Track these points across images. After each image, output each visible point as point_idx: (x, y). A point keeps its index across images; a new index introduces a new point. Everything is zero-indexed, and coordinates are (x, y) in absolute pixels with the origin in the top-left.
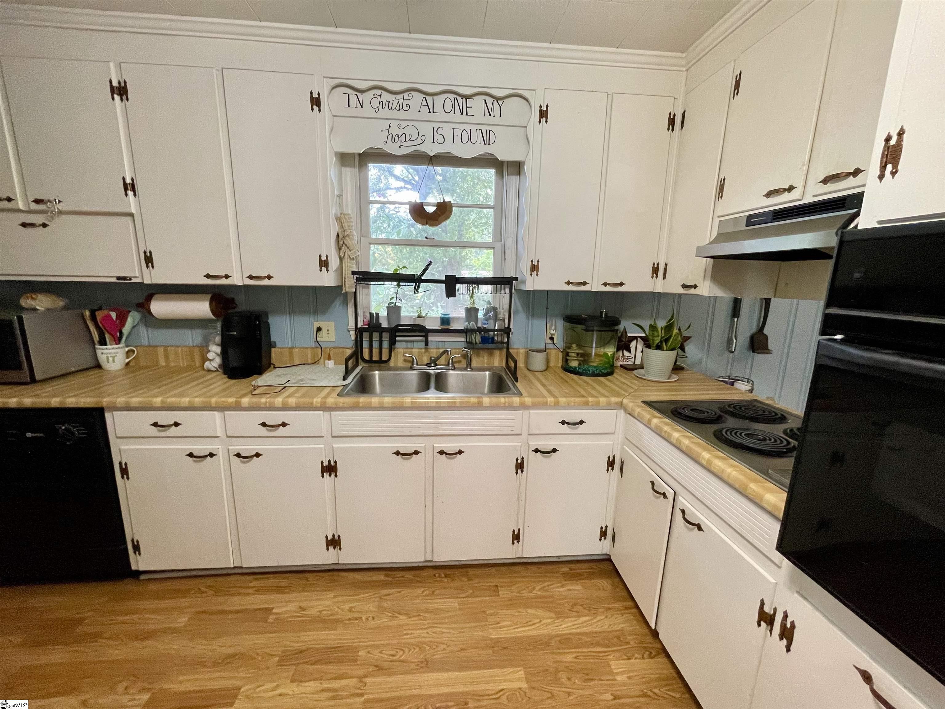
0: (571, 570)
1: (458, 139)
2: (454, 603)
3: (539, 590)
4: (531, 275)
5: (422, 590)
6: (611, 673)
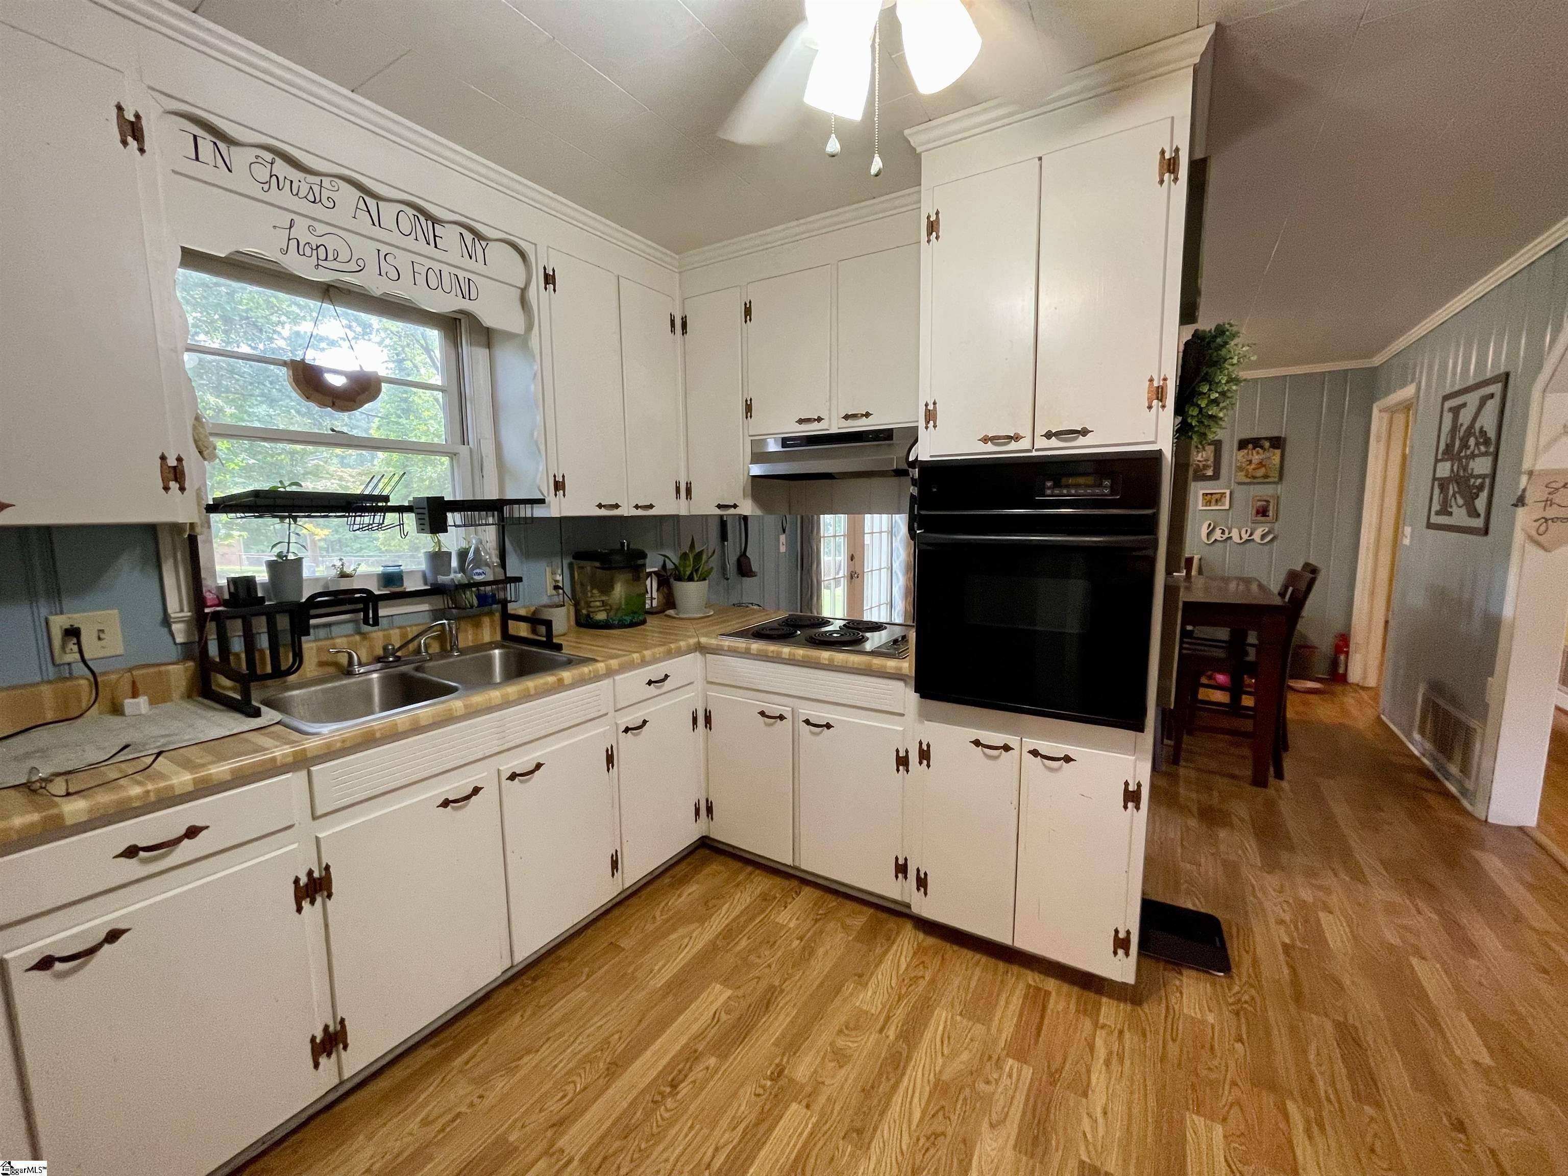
0: (673, 877)
1: (421, 279)
2: (580, 994)
3: (662, 915)
4: (556, 495)
5: (520, 1013)
6: (783, 926)
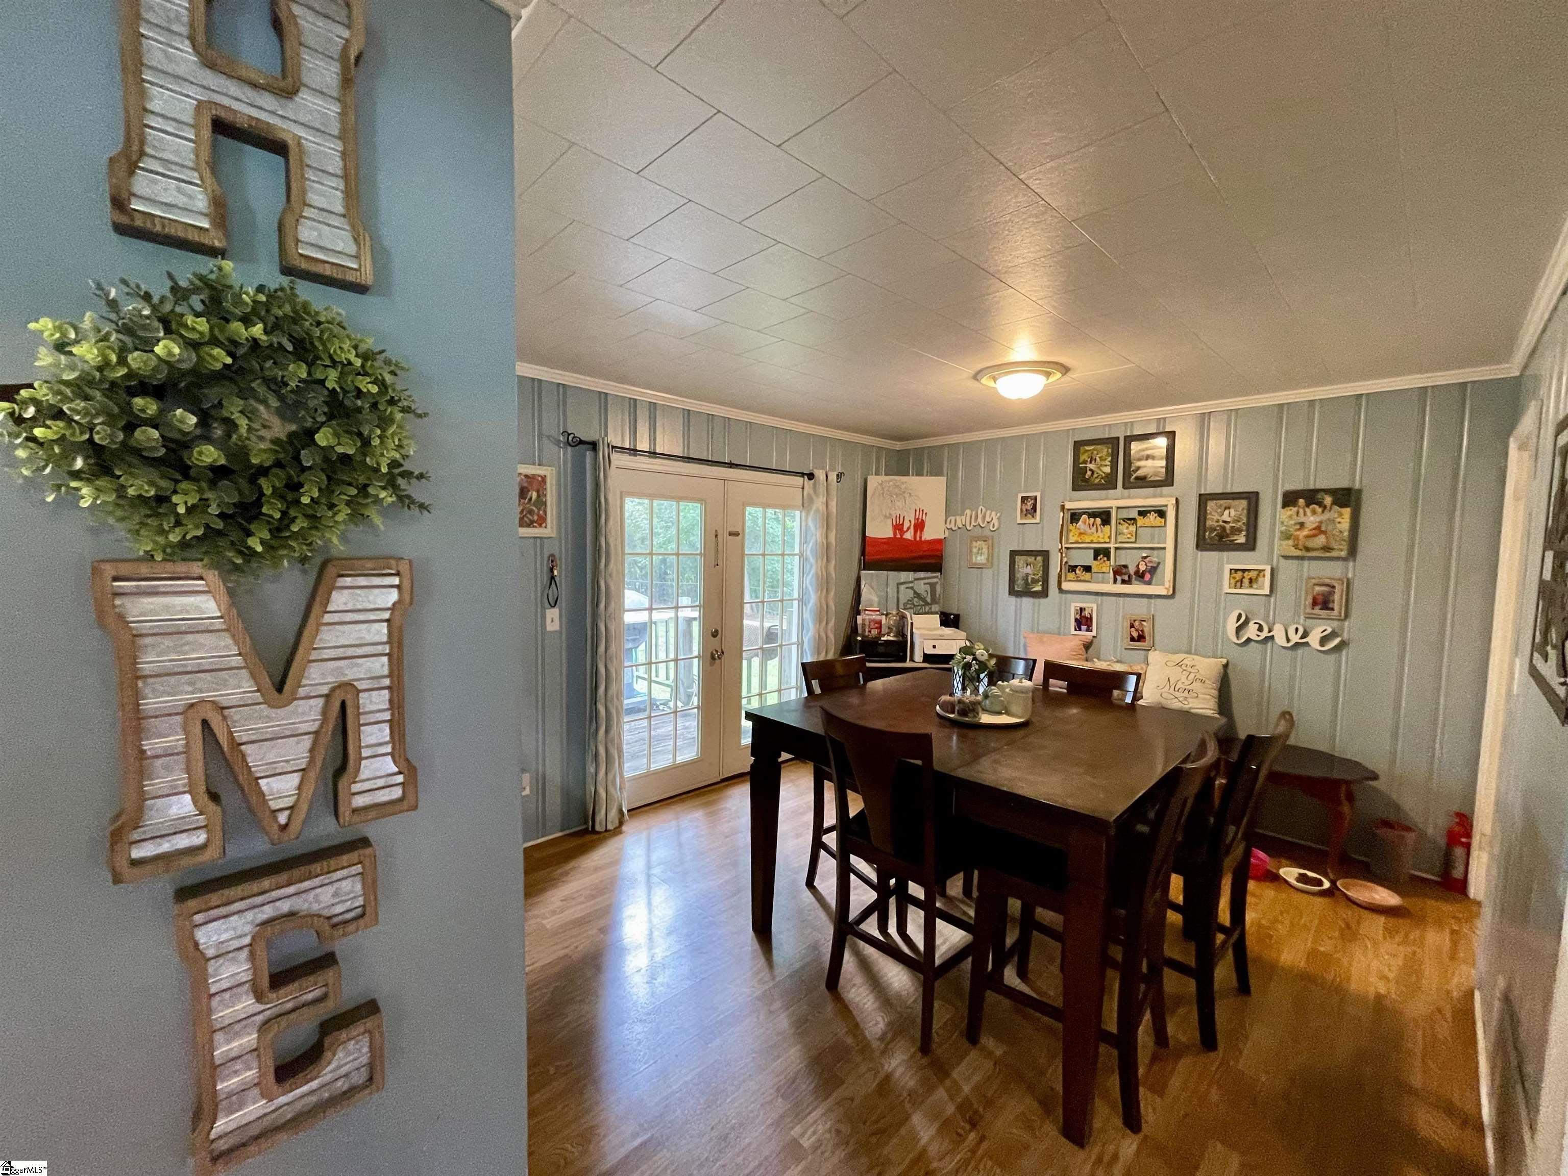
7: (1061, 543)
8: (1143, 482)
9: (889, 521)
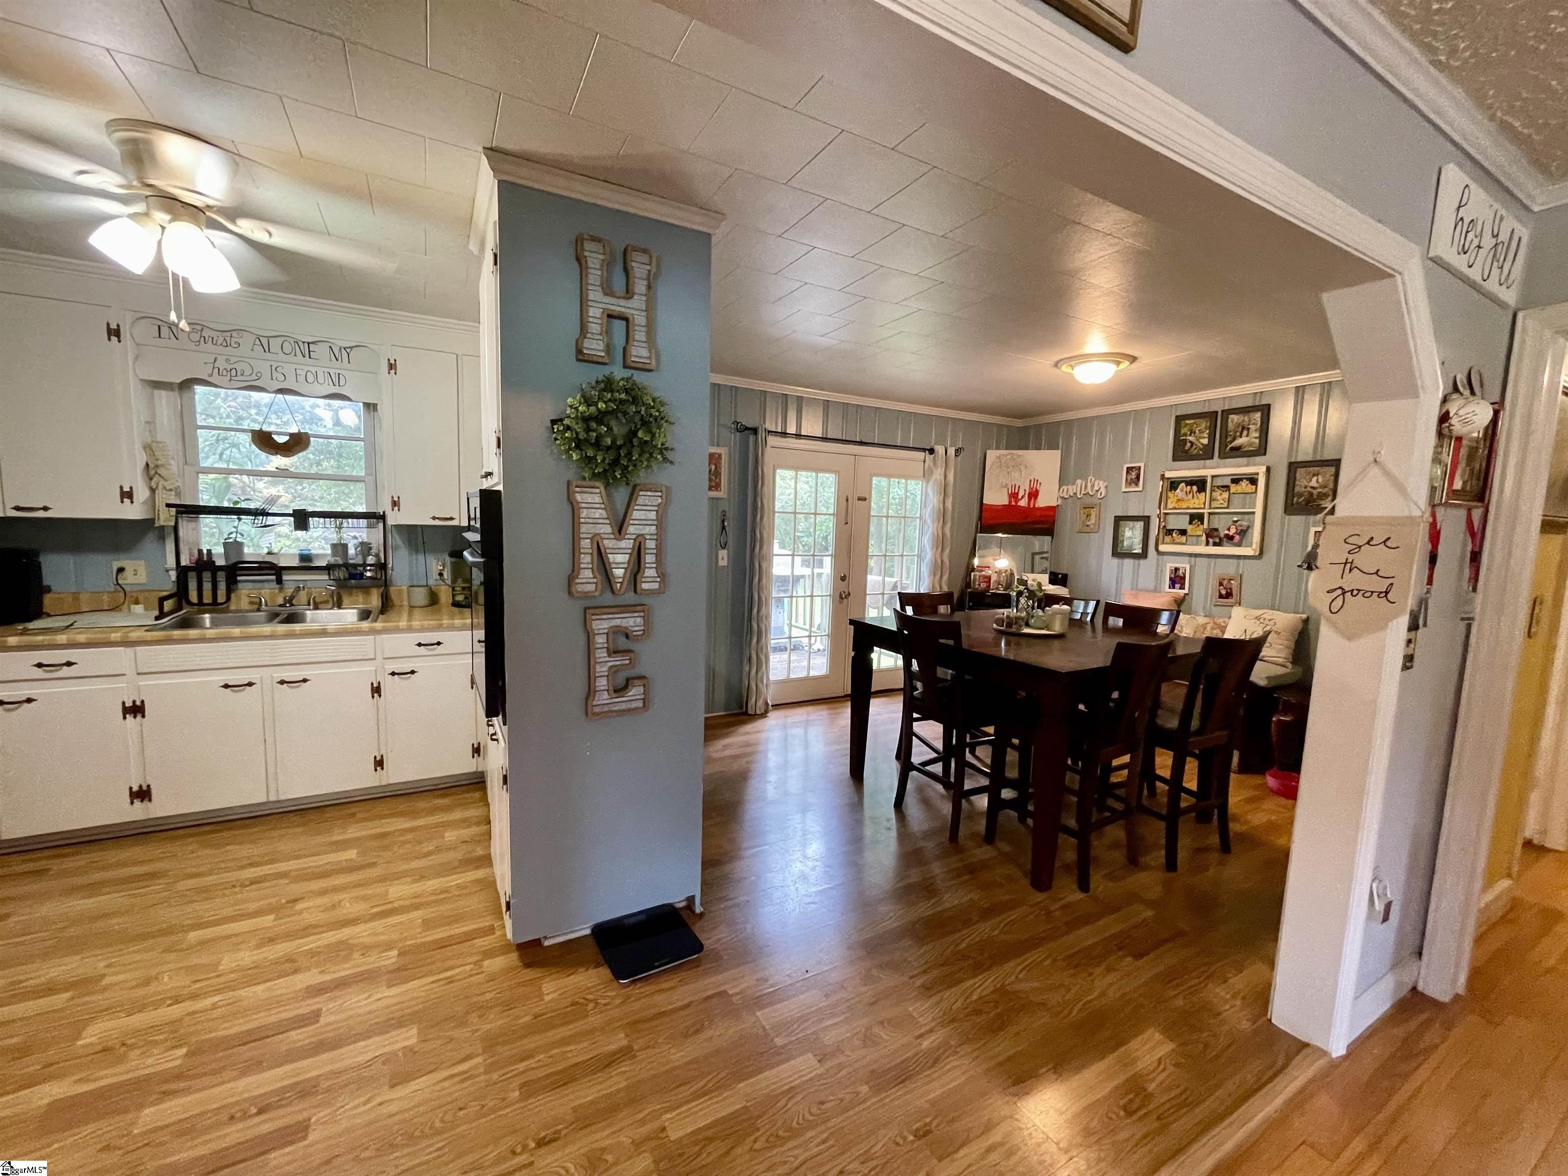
1: (301, 379)
4: (395, 509)
7: (1160, 508)
8: (1237, 452)
9: (1005, 490)
